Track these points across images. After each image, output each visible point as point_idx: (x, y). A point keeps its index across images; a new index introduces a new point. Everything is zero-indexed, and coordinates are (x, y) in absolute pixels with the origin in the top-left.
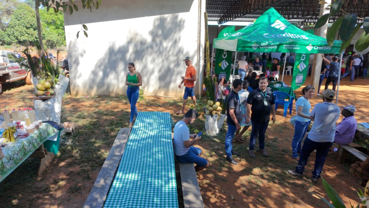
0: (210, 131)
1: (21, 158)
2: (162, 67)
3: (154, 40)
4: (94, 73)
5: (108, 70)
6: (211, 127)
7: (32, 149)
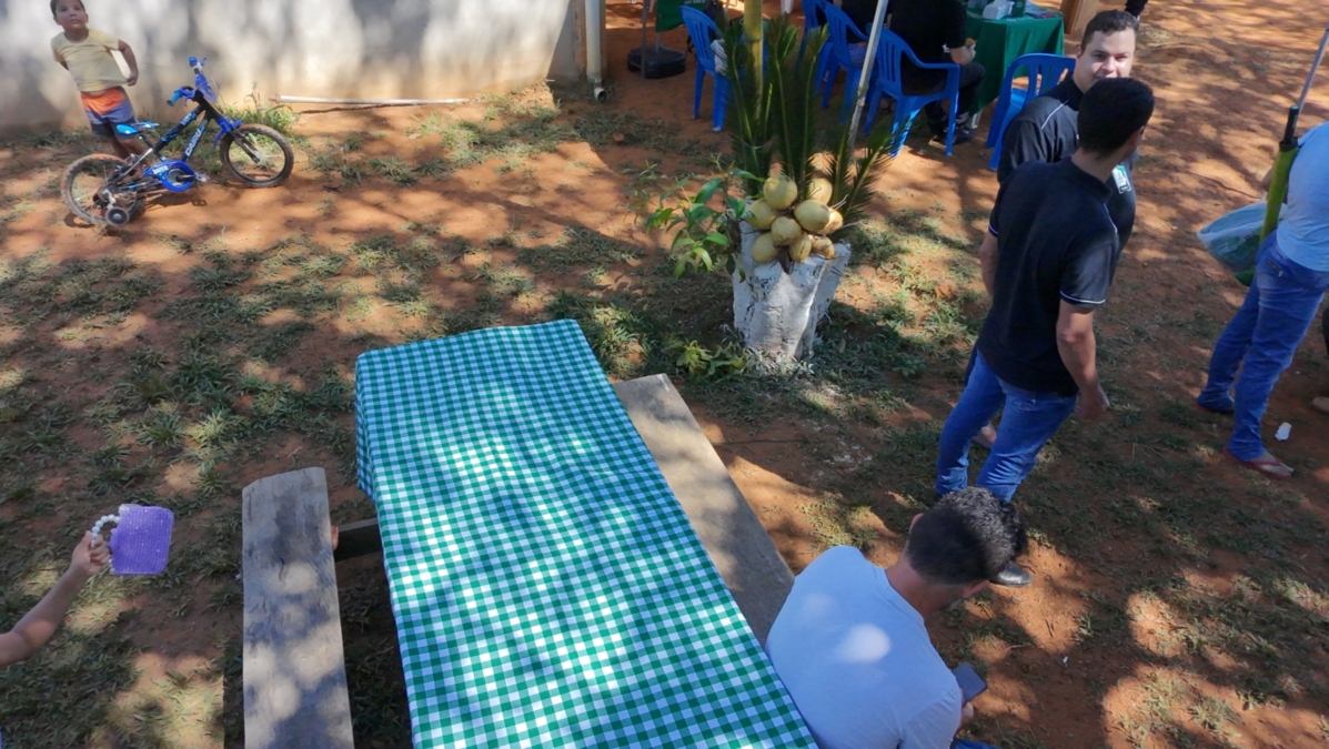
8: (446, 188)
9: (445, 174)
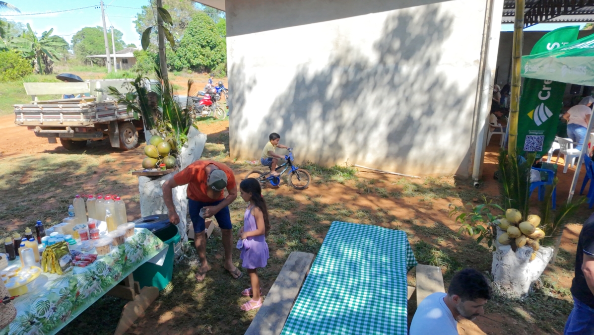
0: (507, 284)
1: (63, 317)
2: (396, 115)
3: (382, 61)
4: (269, 121)
5: (293, 117)
6: (511, 275)
7: (98, 291)
8: (397, 201)
9: (399, 197)
